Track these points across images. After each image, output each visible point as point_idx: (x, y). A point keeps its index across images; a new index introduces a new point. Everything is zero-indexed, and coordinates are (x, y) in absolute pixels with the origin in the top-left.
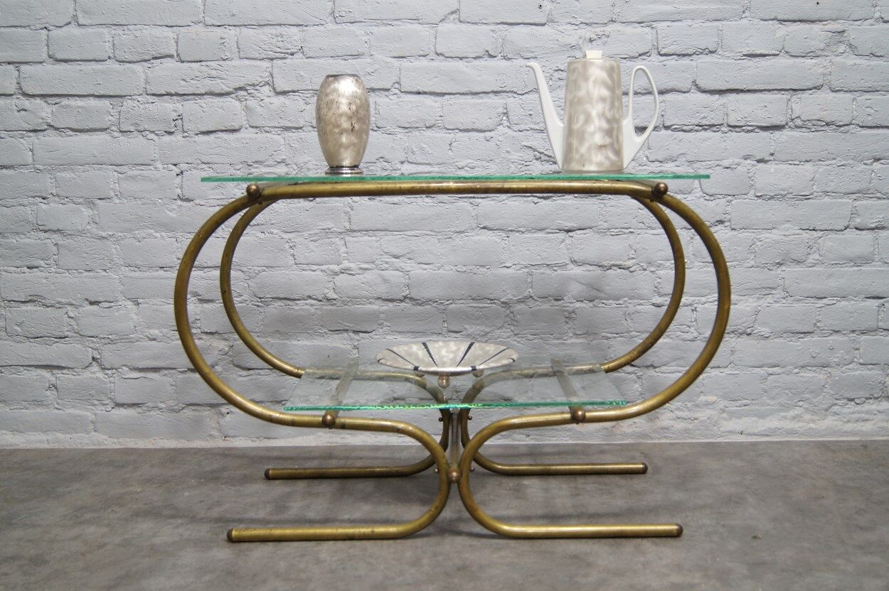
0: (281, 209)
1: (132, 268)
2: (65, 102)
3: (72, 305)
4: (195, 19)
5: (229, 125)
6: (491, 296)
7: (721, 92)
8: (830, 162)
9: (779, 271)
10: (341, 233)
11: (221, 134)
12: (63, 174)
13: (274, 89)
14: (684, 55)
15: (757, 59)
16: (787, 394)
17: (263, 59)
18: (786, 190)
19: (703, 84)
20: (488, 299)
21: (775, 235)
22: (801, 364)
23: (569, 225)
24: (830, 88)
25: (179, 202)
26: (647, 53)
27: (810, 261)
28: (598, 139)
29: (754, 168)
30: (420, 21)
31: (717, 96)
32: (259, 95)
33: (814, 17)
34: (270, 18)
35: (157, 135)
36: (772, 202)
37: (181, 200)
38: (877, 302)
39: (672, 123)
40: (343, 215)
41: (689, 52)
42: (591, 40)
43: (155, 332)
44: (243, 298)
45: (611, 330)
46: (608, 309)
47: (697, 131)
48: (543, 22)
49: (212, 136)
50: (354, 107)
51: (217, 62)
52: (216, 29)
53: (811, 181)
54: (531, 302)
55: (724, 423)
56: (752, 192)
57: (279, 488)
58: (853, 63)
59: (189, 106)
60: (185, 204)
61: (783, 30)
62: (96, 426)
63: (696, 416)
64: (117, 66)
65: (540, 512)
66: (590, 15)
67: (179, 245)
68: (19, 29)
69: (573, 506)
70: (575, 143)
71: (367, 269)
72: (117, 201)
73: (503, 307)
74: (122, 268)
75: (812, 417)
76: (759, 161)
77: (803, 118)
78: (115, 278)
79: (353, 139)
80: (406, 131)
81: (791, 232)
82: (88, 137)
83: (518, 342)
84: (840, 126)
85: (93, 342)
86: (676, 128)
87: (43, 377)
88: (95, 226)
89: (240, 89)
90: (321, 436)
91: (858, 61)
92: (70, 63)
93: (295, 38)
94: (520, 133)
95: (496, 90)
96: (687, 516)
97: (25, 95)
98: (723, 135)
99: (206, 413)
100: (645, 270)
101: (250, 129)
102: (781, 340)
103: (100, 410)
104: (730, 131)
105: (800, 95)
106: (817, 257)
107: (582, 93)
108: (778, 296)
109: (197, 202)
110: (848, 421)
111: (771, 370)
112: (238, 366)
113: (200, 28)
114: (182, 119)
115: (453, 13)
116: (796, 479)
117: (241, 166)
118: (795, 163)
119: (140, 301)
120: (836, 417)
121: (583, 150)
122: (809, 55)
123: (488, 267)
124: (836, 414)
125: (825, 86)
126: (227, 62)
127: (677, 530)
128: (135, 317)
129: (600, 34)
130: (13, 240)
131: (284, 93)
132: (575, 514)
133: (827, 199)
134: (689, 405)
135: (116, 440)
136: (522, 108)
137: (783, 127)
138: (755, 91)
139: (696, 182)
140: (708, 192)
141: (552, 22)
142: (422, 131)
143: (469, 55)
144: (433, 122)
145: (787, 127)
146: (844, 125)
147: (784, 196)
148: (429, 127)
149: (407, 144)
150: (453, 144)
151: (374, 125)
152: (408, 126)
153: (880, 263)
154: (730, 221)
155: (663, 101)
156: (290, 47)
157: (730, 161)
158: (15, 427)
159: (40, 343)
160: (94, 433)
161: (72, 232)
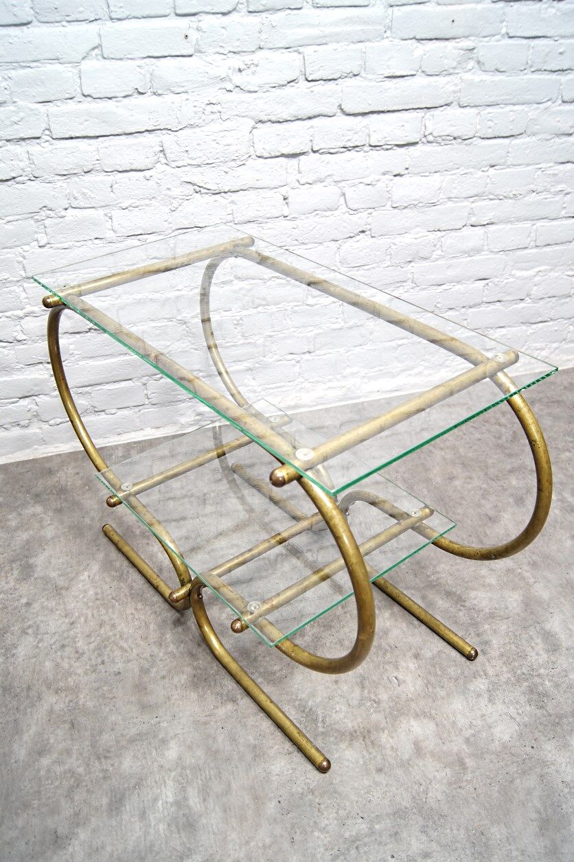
7: (364, 114)
8: (454, 172)
9: (409, 267)
10: (18, 281)
14: (330, 80)
15: (397, 80)
18: (417, 200)
19: (347, 109)
20: (166, 320)
21: (408, 239)
24: (459, 104)
26: (295, 80)
27: (435, 256)
29: (391, 182)
30: (61, 61)
31: (360, 118)
33: (450, 35)
36: (406, 210)
38: (483, 283)
39: (320, 148)
40: (17, 265)
41: (335, 77)
42: (240, 70)
47: (342, 152)
48: (191, 53)
53: (438, 190)
55: (365, 386)
56: (389, 203)
58: (479, 80)
61: (421, 49)
63: (344, 384)
66: (238, 43)
73: (179, 325)
75: (430, 372)
76: (395, 176)
77: (435, 134)
80: (65, 177)
81: (421, 234)
84: (465, 140)
86: (323, 152)
90: (37, 449)
91: (485, 77)
94: (179, 169)
95: (150, 128)
98: (365, 153)
104: (372, 150)
105: (433, 112)
106: (439, 252)
108: (408, 287)
111: (400, 342)
115: (94, 49)
118: (425, 174)
120: (448, 369)
122: (443, 73)
123: (162, 292)
125: (455, 103)
129: (249, 63)
133: (450, 203)
134: (338, 377)
136: (178, 144)
137: (417, 143)
138: (394, 111)
139: (342, 198)
140: (352, 207)
141: (200, 52)
142: (81, 177)
143: (118, 95)
144: (91, 167)
145: (420, 142)
146: (469, 139)
147: (415, 205)
148: (88, 172)
149: (68, 191)
150: (115, 186)
151: (31, 175)
152: (65, 173)
153: (487, 252)
154: (370, 230)
155: (312, 127)
157: (372, 178)
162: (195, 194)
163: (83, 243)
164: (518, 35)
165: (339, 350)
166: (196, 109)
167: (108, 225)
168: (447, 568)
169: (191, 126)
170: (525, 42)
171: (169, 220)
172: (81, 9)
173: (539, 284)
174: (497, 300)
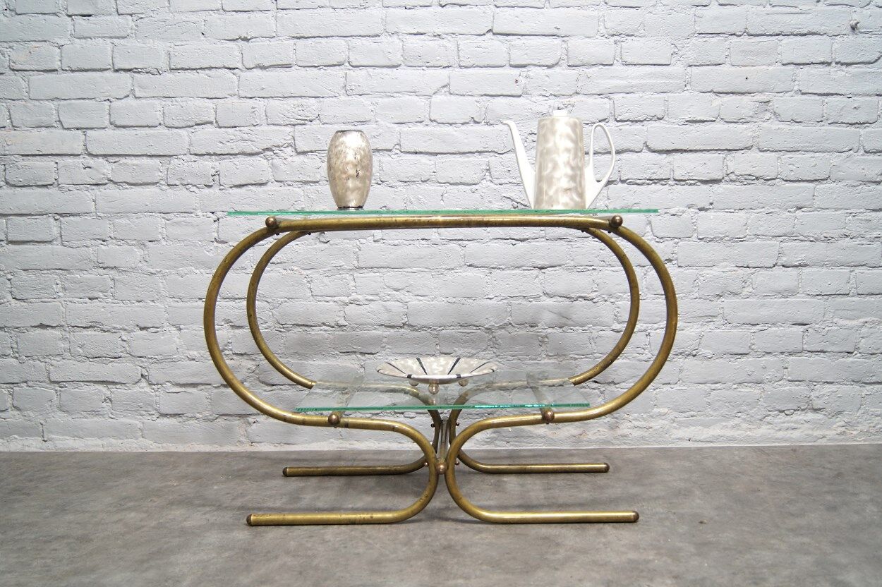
0: (300, 249)
1: (175, 299)
2: (123, 160)
3: (126, 330)
4: (230, 92)
5: (258, 180)
6: (477, 323)
7: (668, 152)
8: (760, 210)
9: (719, 302)
10: (350, 270)
11: (250, 187)
12: (120, 221)
13: (295, 149)
14: (637, 121)
15: (697, 124)
16: (728, 407)
17: (287, 125)
18: (723, 234)
19: (652, 145)
20: (474, 326)
21: (715, 272)
22: (739, 381)
23: (541, 263)
24: (759, 149)
25: (215, 244)
26: (606, 119)
27: (744, 293)
28: (565, 183)
29: (696, 215)
30: (417, 94)
31: (665, 155)
32: (283, 155)
33: (745, 90)
34: (292, 91)
35: (198, 187)
36: (712, 243)
37: (217, 242)
38: (802, 328)
39: (627, 178)
40: (352, 255)
41: (641, 118)
42: (559, 109)
43: (193, 353)
44: (267, 324)
45: (579, 352)
46: (575, 335)
47: (648, 184)
48: (519, 94)
49: (244, 189)
50: (358, 157)
51: (249, 128)
52: (248, 100)
53: (744, 226)
54: (510, 329)
55: (674, 431)
56: (695, 235)
57: (295, 483)
58: (777, 128)
59: (224, 165)
60: (220, 245)
61: (718, 101)
62: (143, 433)
63: (651, 425)
64: (166, 131)
65: (517, 503)
66: (558, 88)
68: (87, 101)
69: (545, 498)
70: (545, 187)
71: (372, 300)
72: (164, 243)
73: (486, 333)
74: (168, 299)
75: (749, 426)
76: (701, 209)
77: (737, 173)
78: (162, 308)
79: (358, 183)
80: (405, 184)
81: (728, 268)
82: (141, 190)
83: (500, 362)
84: (768, 180)
85: (142, 362)
86: (630, 182)
87: (100, 391)
88: (145, 263)
89: (268, 149)
90: (332, 442)
91: (782, 126)
92: (127, 129)
93: (314, 107)
94: (502, 186)
95: (480, 150)
96: (643, 506)
97: (91, 155)
98: (670, 188)
99: (236, 422)
100: (606, 301)
101: (276, 183)
102: (721, 360)
103: (147, 419)
104: (676, 184)
105: (733, 154)
106: (751, 290)
107: (550, 145)
108: (718, 323)
109: (230, 243)
110: (780, 430)
111: (714, 386)
112: (263, 382)
113: (235, 100)
114: (219, 175)
115: (444, 87)
116: (737, 476)
118: (730, 211)
119: (182, 327)
120: (770, 426)
121: (551, 193)
122: (741, 121)
123: (474, 299)
124: (769, 423)
125: (754, 148)
126: (257, 128)
127: (634, 516)
128: (178, 340)
129: (567, 103)
130: (77, 276)
131: (304, 153)
132: (546, 504)
133: (758, 241)
134: (645, 416)
135: (160, 445)
136: (502, 165)
137: (720, 181)
138: (696, 151)
139: (648, 227)
140: (658, 235)
141: (527, 94)
142: (418, 185)
143: (458, 122)
144: (427, 177)
145: (723, 181)
146: (771, 179)
147: (722, 239)
148: (425, 182)
149: (406, 196)
150: (445, 195)
151: (378, 179)
152: (406, 180)
153: (803, 295)
155: (620, 160)
156: (309, 115)
157: (677, 209)
158: (76, 433)
159: (98, 362)
160: (141, 439)
161: (126, 269)
162: (513, 208)
164: (810, 91)
170: (817, 98)
172: (439, 58)
173: (867, 337)
174: (819, 349)
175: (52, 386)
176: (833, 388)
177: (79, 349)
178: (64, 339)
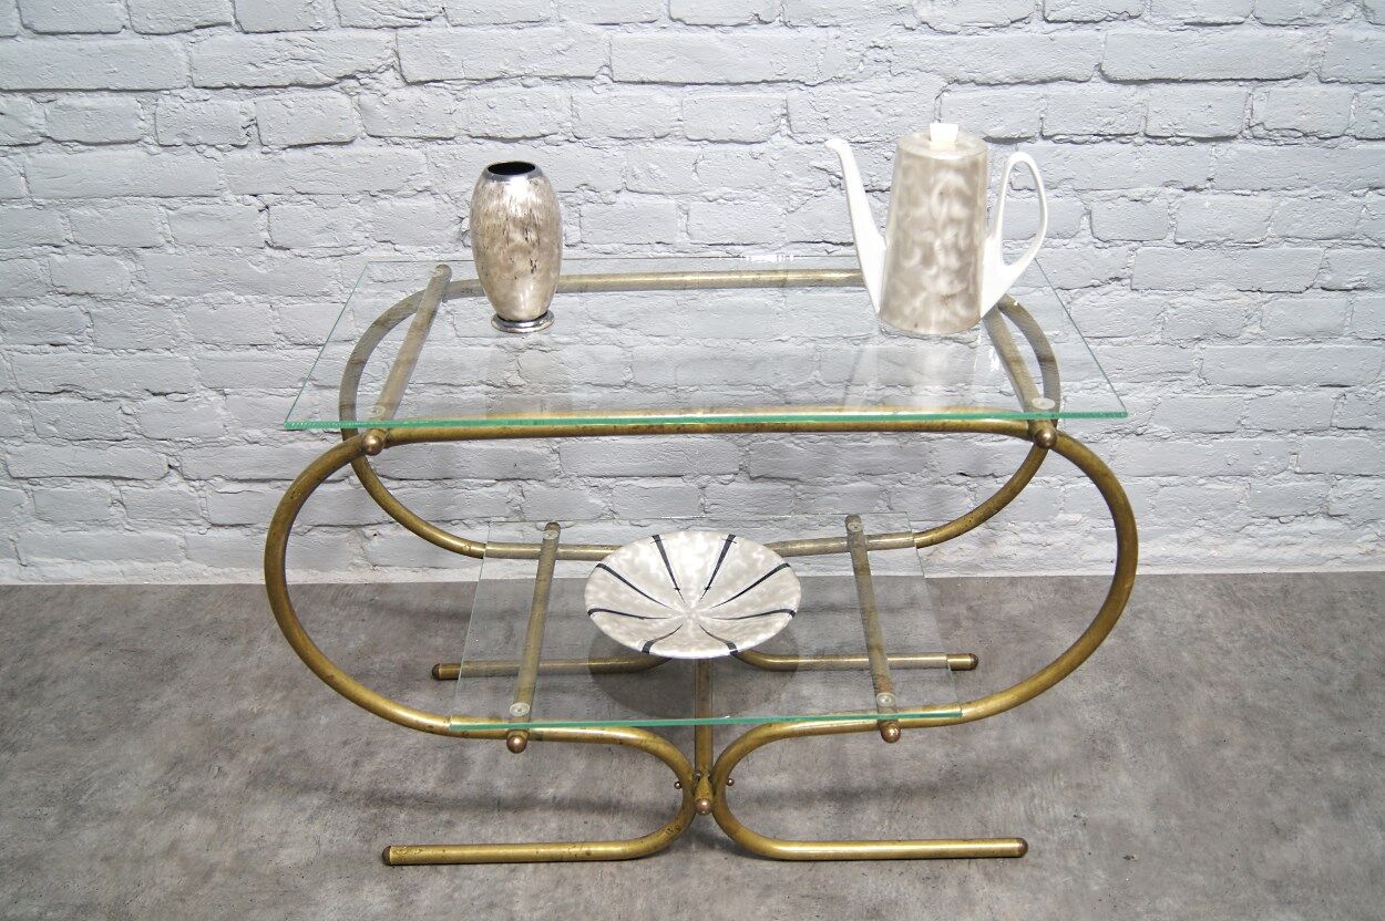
1: (208, 346)
2: (63, 99)
3: (126, 397)
5: (334, 137)
6: (757, 382)
7: (1140, 82)
8: (1299, 192)
9: (1196, 349)
11: (322, 149)
12: (79, 212)
13: (403, 76)
14: (1086, 22)
15: (1207, 30)
16: (1184, 511)
17: (380, 27)
18: (1224, 235)
19: (1111, 71)
20: (753, 385)
21: (1198, 299)
22: (1210, 473)
24: (1319, 77)
25: (268, 251)
26: (1024, 19)
27: (1246, 335)
28: (943, 286)
29: (1178, 200)
31: (1133, 88)
32: (378, 86)
35: (220, 150)
36: (1200, 250)
37: (271, 247)
38: (1336, 392)
39: (1055, 132)
41: (1095, 17)
43: (255, 433)
47: (1094, 143)
49: (309, 152)
51: (304, 34)
53: (1265, 220)
54: (817, 390)
55: (1088, 548)
56: (1171, 236)
58: (1363, 38)
59: (267, 101)
60: (277, 254)
62: (187, 552)
63: (1050, 540)
64: (139, 41)
67: (276, 313)
70: (905, 291)
71: (568, 344)
72: (171, 250)
74: (194, 346)
75: (1215, 541)
76: (1186, 190)
77: (1267, 126)
78: (185, 361)
80: (623, 142)
81: (1223, 295)
82: (111, 153)
83: (797, 445)
84: (1326, 139)
85: (166, 446)
86: (1061, 139)
87: (100, 490)
88: (141, 286)
89: (347, 77)
91: (1374, 33)
92: (60, 36)
94: (810, 146)
95: (770, 78)
98: (1135, 149)
99: (344, 536)
101: (370, 139)
102: (1186, 442)
103: (191, 532)
104: (1149, 142)
105: (1268, 87)
106: (1257, 329)
108: (1189, 383)
109: (297, 251)
110: (1266, 546)
111: (1164, 480)
114: (256, 125)
117: (360, 197)
118: (1243, 192)
119: (227, 390)
120: (1250, 541)
121: (917, 303)
122: (1294, 23)
123: (753, 340)
124: (1249, 536)
125: (1311, 75)
126: (321, 34)
128: (224, 413)
130: (21, 308)
131: (420, 83)
133: (1285, 247)
134: (1041, 525)
135: (219, 571)
136: (813, 107)
137: (1234, 137)
138: (1196, 81)
139: (1085, 220)
140: (1101, 236)
142: (648, 144)
143: (725, 22)
144: (667, 130)
145: (1239, 137)
146: (1332, 138)
147: (1219, 244)
148: (661, 137)
149: (625, 164)
150: (701, 163)
151: (571, 134)
152: (625, 136)
153: (1349, 339)
154: (1130, 277)
155: (1044, 97)
156: (425, 8)
157: (1143, 190)
158: (73, 554)
159: (89, 447)
160: (186, 562)
161: (108, 297)
162: (830, 189)
163: (639, 247)
165: (1046, 478)
166: (848, 53)
167: (681, 223)
168: (1176, 907)
169: (839, 80)
171: (783, 226)
174: (1358, 426)
175: (16, 483)
176: (1369, 483)
177: (51, 428)
178: (21, 412)
